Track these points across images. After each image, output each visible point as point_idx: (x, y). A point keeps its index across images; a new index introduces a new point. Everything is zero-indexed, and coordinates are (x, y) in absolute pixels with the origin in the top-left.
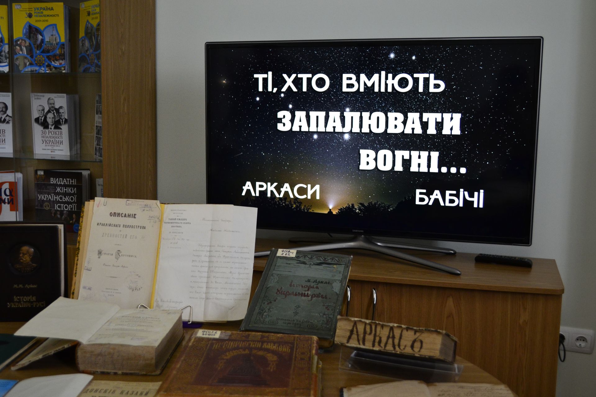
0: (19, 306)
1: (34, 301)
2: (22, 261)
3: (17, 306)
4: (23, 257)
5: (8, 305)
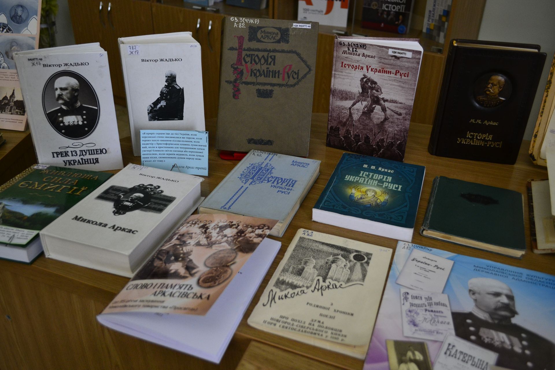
0: (470, 143)
1: (489, 140)
2: (488, 92)
3: (468, 142)
4: (491, 88)
5: (458, 140)
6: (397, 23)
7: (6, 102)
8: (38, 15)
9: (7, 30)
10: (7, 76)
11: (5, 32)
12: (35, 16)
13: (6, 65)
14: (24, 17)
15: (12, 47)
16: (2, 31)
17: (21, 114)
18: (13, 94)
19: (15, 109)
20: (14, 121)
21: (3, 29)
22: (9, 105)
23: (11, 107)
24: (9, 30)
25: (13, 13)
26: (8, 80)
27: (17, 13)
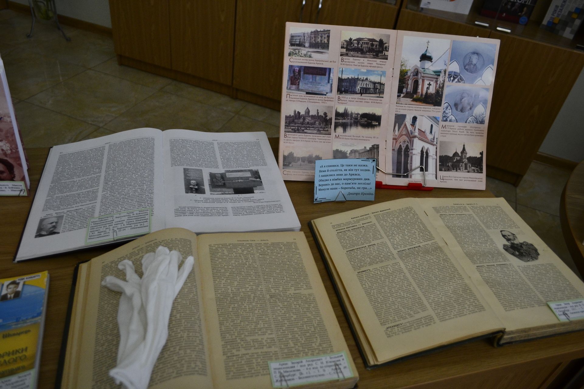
6: (520, 14)
7: (458, 159)
8: (494, 64)
9: (458, 80)
10: (454, 130)
11: (456, 82)
12: (491, 66)
13: (453, 118)
14: (479, 66)
15: (463, 98)
16: (453, 80)
17: (478, 172)
18: (464, 149)
19: (470, 166)
20: (473, 180)
21: (454, 78)
22: (463, 162)
23: (466, 165)
24: (461, 80)
25: (467, 61)
26: (456, 134)
27: (472, 61)
